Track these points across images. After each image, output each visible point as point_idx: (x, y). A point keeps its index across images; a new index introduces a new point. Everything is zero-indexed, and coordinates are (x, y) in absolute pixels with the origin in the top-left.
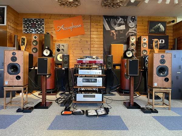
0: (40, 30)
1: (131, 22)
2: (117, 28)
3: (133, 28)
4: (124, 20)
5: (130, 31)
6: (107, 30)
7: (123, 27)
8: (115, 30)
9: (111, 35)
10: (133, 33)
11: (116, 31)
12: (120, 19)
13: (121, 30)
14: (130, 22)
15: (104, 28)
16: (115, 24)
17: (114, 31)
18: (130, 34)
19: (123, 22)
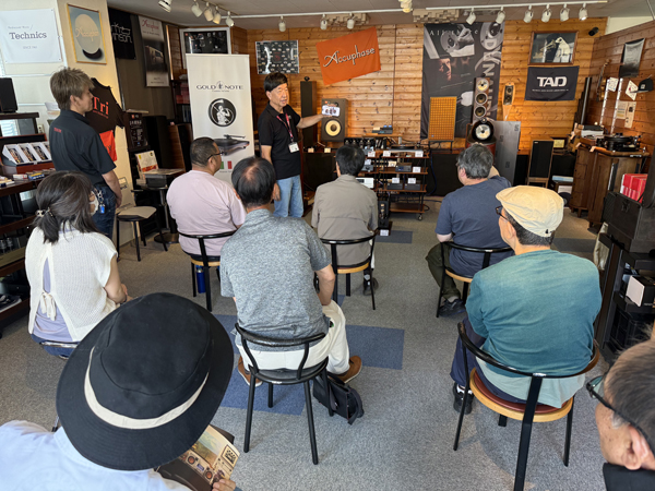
0: (289, 65)
1: (490, 36)
2: (455, 53)
3: (492, 50)
4: (473, 33)
5: (485, 58)
6: (431, 57)
7: (469, 50)
8: (449, 57)
9: (442, 69)
10: (491, 62)
11: (452, 59)
12: (465, 30)
13: (465, 58)
14: (487, 37)
15: (425, 54)
16: (451, 43)
17: (448, 60)
18: (484, 66)
19: (469, 38)
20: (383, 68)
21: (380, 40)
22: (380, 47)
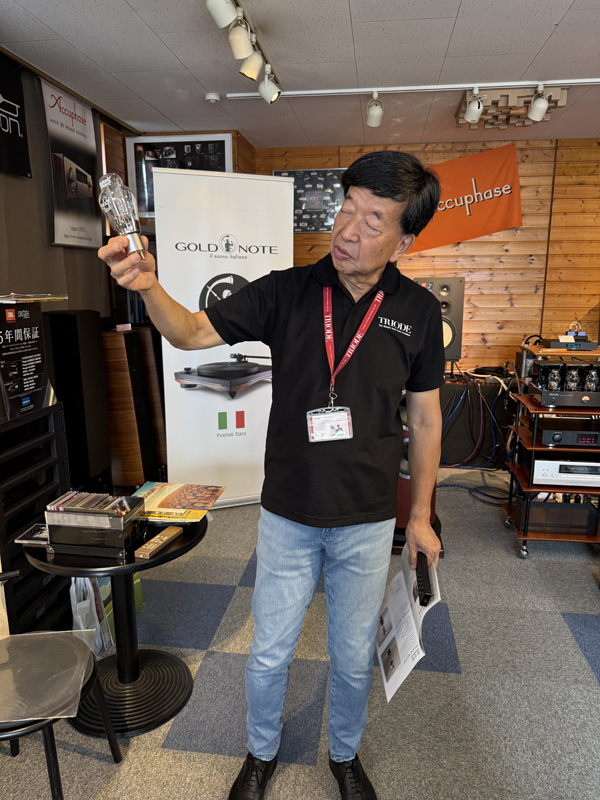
20: (527, 222)
21: (523, 169)
22: (522, 182)
